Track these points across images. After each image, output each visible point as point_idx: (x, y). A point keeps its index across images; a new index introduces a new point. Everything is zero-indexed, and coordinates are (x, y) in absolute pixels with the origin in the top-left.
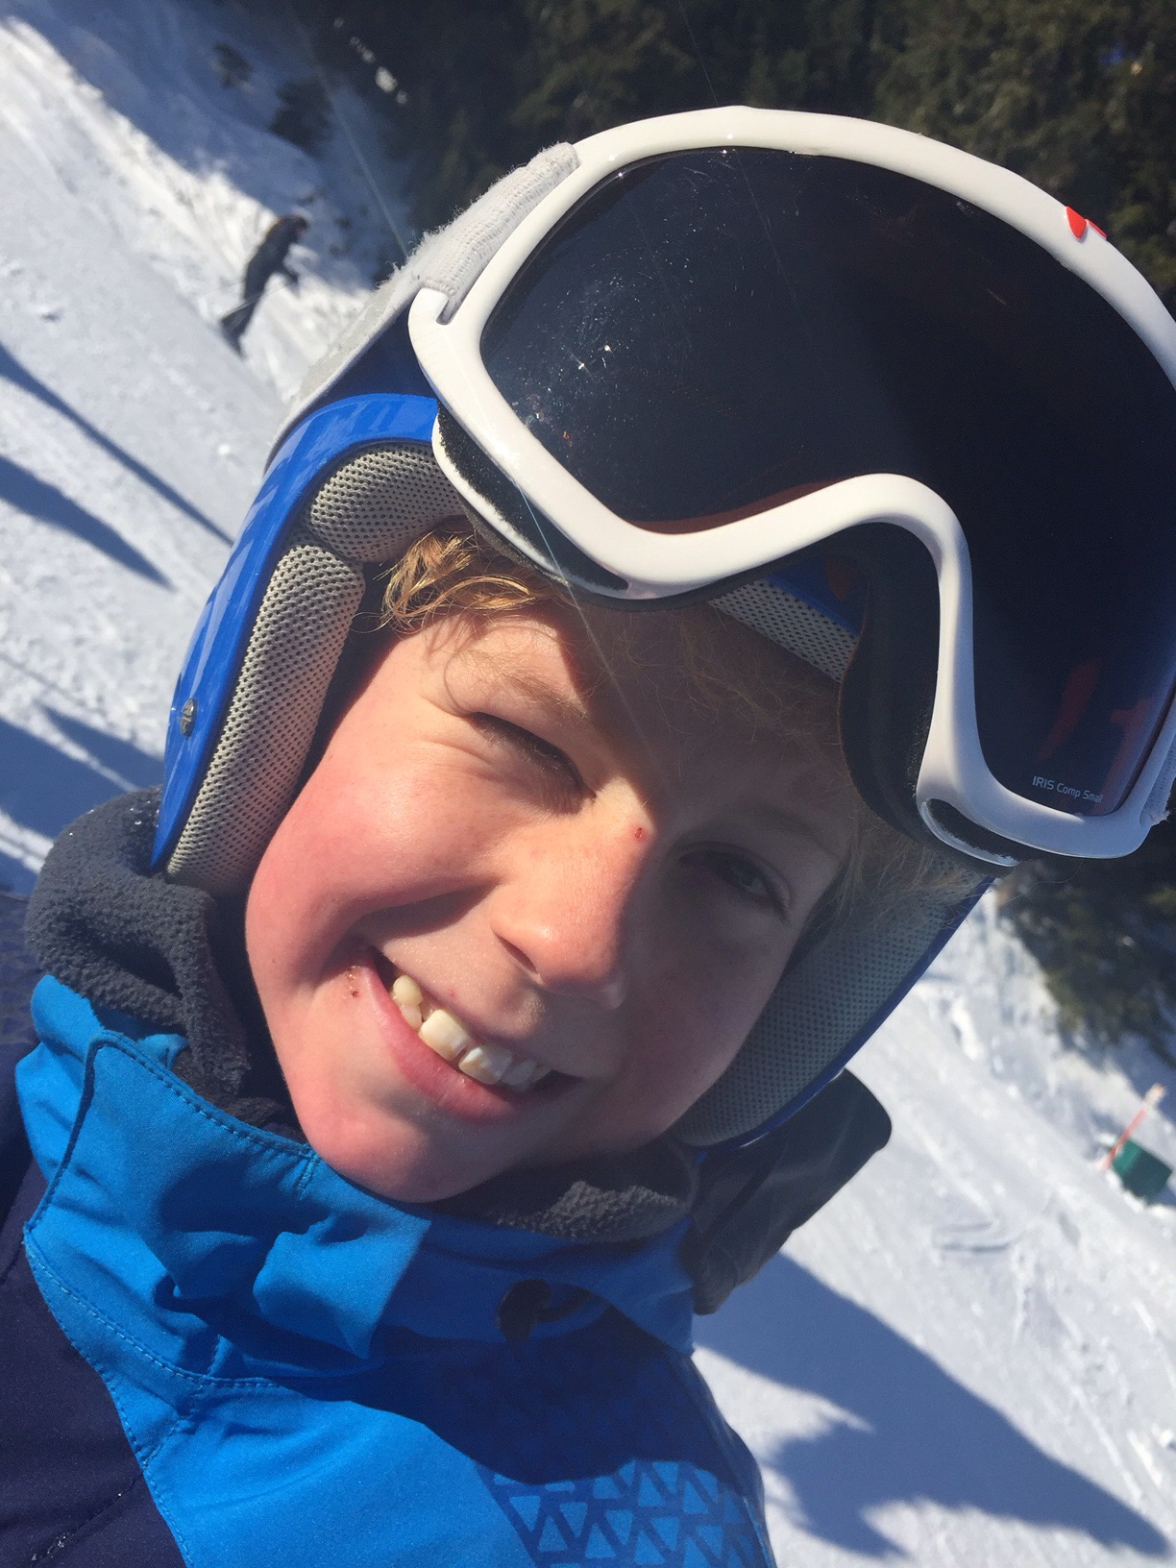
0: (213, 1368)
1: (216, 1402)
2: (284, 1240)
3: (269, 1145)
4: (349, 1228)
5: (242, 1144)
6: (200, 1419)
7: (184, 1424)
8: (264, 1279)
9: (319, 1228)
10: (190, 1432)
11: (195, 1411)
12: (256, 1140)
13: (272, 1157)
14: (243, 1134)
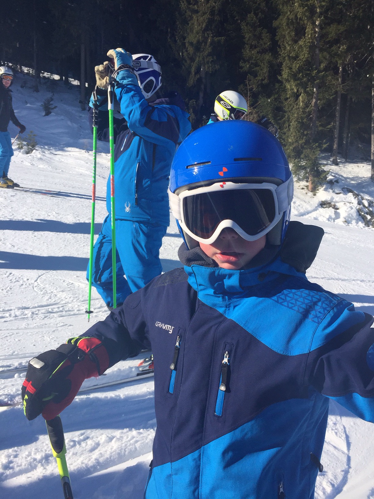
0: (227, 300)
1: (230, 304)
2: (224, 280)
3: (216, 269)
4: (230, 276)
5: (213, 270)
6: (229, 307)
7: (228, 309)
8: (225, 287)
9: (227, 277)
10: (229, 310)
11: (228, 306)
12: (214, 269)
13: (217, 271)
14: (212, 269)
